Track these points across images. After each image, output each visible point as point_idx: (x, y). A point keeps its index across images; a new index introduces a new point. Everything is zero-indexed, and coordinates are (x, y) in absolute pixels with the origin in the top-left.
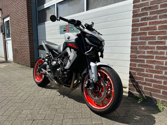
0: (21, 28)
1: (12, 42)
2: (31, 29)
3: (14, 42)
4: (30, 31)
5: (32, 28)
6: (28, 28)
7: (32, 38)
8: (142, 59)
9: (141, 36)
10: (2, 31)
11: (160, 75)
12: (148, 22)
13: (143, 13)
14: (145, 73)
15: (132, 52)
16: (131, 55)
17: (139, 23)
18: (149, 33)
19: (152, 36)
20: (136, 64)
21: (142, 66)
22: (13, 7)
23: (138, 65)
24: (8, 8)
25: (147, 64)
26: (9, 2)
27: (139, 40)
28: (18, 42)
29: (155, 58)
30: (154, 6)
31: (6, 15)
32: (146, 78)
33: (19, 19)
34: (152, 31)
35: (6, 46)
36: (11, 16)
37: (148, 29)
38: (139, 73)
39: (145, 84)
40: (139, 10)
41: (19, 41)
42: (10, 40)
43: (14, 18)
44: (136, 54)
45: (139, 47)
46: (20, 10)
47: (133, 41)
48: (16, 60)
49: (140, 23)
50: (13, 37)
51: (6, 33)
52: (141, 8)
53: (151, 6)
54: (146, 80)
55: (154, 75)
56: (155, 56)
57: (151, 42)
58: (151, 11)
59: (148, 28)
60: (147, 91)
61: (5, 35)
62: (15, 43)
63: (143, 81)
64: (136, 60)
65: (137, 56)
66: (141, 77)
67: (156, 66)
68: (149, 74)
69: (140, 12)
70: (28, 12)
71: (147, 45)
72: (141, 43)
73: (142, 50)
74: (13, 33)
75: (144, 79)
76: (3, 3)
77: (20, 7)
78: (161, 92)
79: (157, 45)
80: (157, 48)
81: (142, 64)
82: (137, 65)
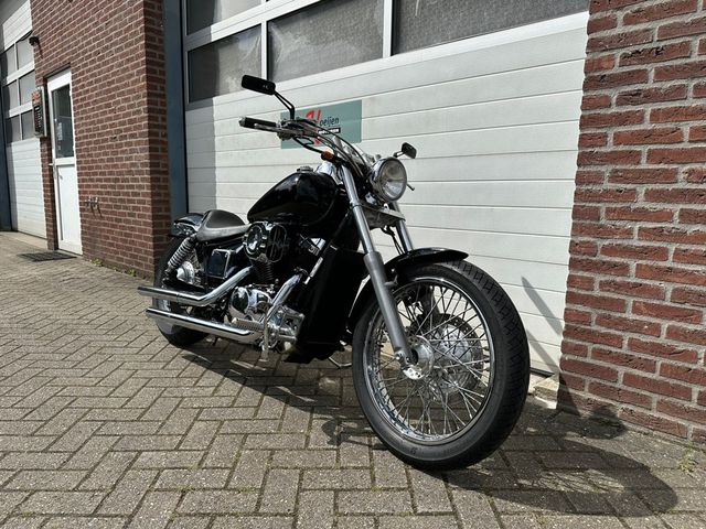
0: (117, 117)
1: (79, 175)
2: (160, 123)
3: (87, 174)
4: (156, 134)
5: (164, 119)
6: (150, 118)
7: (162, 162)
8: (617, 260)
9: (618, 167)
10: (39, 129)
11: (692, 327)
12: (648, 109)
13: (629, 73)
14: (630, 315)
15: (576, 230)
16: (572, 242)
17: (610, 111)
18: (652, 156)
19: (662, 166)
20: (591, 281)
21: (618, 287)
22: (87, 30)
23: (602, 284)
24: (65, 37)
25: (639, 281)
26: (72, 12)
27: (609, 181)
28: (103, 174)
29: (671, 257)
30: (672, 46)
31: (56, 61)
32: (631, 339)
33: (113, 82)
34: (662, 147)
35: (53, 191)
36: (77, 69)
37: (647, 140)
38: (604, 317)
39: (627, 360)
40: (611, 59)
41: (111, 173)
42: (73, 165)
43: (92, 76)
44: (592, 240)
45: (609, 211)
46: (116, 43)
47: (584, 188)
48: (94, 247)
49: (613, 115)
50: (82, 156)
51: (56, 138)
52: (618, 54)
53: (662, 44)
54: (633, 344)
55: (665, 325)
56: (672, 248)
57: (657, 191)
58: (661, 64)
59: (646, 137)
60: (638, 391)
61: (50, 145)
62: (92, 180)
63: (619, 350)
64: (596, 263)
65: (596, 246)
66: (612, 331)
67: (675, 290)
68: (645, 323)
69: (617, 70)
70: (147, 54)
71: (641, 203)
72: (617, 195)
73: (618, 223)
74: (86, 137)
75: (626, 342)
76: (44, 15)
77: (118, 35)
78: (695, 397)
79: (681, 206)
80: (681, 216)
81: (618, 279)
82: (596, 286)
